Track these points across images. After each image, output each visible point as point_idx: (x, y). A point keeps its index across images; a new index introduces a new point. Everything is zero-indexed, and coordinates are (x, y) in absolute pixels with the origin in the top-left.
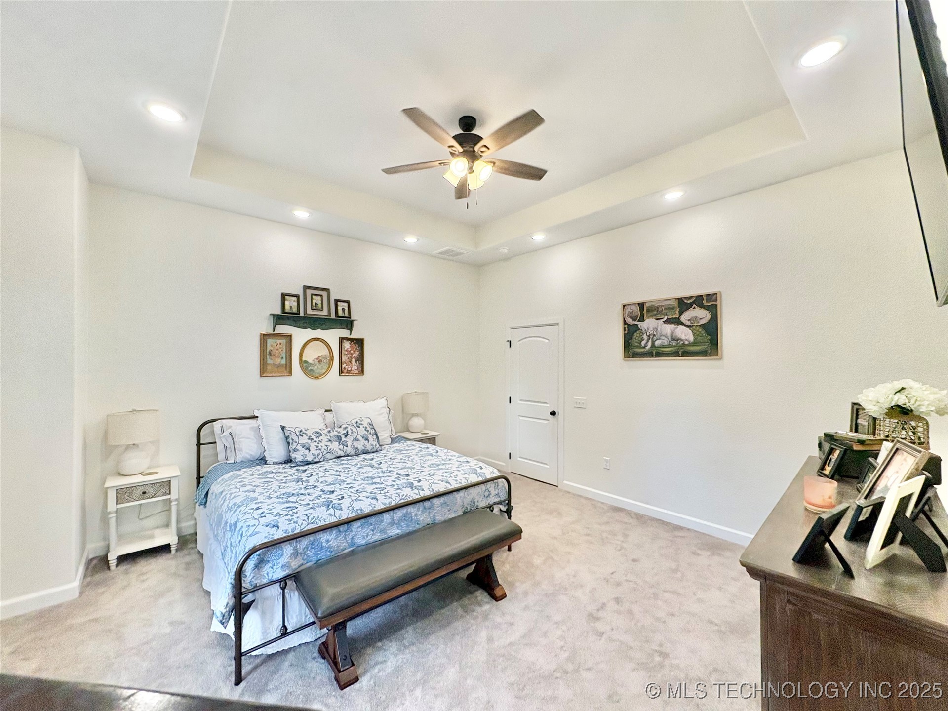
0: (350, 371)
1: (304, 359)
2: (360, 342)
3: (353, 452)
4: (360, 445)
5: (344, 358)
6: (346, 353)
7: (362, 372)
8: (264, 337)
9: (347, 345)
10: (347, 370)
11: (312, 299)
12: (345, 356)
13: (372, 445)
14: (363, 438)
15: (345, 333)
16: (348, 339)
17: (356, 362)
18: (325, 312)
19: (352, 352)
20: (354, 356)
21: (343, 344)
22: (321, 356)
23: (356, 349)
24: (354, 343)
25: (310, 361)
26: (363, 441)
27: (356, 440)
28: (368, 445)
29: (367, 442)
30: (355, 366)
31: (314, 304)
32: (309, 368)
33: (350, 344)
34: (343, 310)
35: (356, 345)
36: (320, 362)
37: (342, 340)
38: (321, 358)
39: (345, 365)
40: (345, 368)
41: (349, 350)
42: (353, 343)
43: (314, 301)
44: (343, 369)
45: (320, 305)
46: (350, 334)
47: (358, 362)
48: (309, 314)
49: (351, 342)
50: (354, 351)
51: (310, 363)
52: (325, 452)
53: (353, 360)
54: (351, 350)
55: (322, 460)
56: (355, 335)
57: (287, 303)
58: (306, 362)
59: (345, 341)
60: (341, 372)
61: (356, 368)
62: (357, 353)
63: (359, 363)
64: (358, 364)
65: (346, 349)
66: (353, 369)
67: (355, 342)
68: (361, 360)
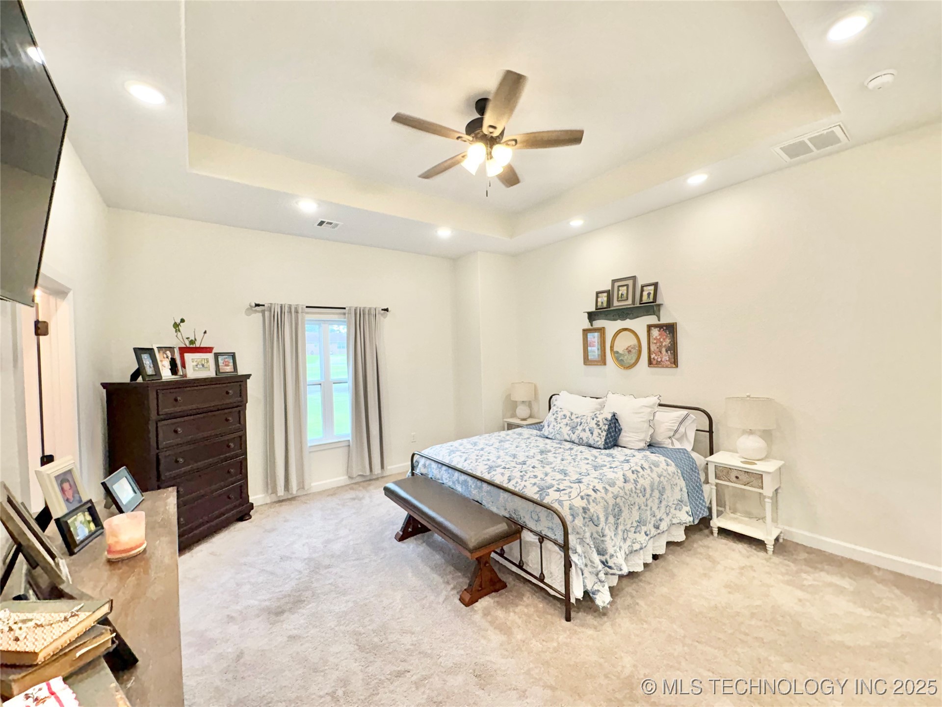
0: (660, 362)
1: (615, 349)
2: (671, 329)
3: (576, 441)
4: (585, 436)
5: (653, 348)
6: (655, 341)
7: (675, 362)
8: (586, 332)
9: (655, 332)
10: (657, 361)
11: (618, 290)
12: (654, 345)
13: (594, 440)
14: (590, 431)
15: (652, 320)
16: (656, 326)
17: (667, 351)
18: (630, 302)
19: (662, 340)
20: (664, 344)
21: (652, 332)
22: (630, 346)
23: (667, 337)
24: (664, 330)
25: (621, 352)
26: (588, 433)
27: (584, 430)
28: (591, 439)
29: (591, 435)
30: (666, 357)
31: (620, 295)
32: (620, 359)
33: (659, 331)
34: (649, 294)
35: (665, 332)
36: (629, 352)
37: (650, 327)
38: (630, 349)
39: (654, 355)
40: (654, 359)
41: (658, 338)
42: (662, 329)
43: (620, 293)
44: (652, 360)
45: (625, 295)
46: (659, 320)
47: (669, 352)
48: (615, 307)
49: (660, 329)
50: (664, 339)
51: (621, 354)
52: (556, 433)
53: (664, 350)
54: (660, 339)
55: (553, 438)
56: (664, 320)
57: (599, 300)
58: (617, 352)
59: (653, 328)
60: (650, 363)
61: (668, 359)
62: (668, 341)
63: (671, 353)
64: (669, 354)
65: (654, 337)
66: (663, 359)
67: (665, 328)
68: (673, 349)
